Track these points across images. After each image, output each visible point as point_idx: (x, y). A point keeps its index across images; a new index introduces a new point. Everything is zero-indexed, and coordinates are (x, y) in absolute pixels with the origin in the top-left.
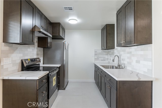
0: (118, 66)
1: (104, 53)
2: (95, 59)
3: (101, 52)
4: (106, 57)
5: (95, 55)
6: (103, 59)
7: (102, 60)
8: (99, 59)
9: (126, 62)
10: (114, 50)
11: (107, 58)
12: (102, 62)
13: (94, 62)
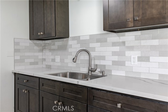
0: (89, 70)
1: (36, 48)
2: (15, 61)
3: (28, 45)
4: (40, 55)
5: (16, 51)
6: (32, 60)
7: (31, 64)
8: (26, 61)
9: (107, 63)
10: (68, 41)
11: (40, 57)
12: (32, 66)
13: (13, 69)
